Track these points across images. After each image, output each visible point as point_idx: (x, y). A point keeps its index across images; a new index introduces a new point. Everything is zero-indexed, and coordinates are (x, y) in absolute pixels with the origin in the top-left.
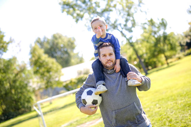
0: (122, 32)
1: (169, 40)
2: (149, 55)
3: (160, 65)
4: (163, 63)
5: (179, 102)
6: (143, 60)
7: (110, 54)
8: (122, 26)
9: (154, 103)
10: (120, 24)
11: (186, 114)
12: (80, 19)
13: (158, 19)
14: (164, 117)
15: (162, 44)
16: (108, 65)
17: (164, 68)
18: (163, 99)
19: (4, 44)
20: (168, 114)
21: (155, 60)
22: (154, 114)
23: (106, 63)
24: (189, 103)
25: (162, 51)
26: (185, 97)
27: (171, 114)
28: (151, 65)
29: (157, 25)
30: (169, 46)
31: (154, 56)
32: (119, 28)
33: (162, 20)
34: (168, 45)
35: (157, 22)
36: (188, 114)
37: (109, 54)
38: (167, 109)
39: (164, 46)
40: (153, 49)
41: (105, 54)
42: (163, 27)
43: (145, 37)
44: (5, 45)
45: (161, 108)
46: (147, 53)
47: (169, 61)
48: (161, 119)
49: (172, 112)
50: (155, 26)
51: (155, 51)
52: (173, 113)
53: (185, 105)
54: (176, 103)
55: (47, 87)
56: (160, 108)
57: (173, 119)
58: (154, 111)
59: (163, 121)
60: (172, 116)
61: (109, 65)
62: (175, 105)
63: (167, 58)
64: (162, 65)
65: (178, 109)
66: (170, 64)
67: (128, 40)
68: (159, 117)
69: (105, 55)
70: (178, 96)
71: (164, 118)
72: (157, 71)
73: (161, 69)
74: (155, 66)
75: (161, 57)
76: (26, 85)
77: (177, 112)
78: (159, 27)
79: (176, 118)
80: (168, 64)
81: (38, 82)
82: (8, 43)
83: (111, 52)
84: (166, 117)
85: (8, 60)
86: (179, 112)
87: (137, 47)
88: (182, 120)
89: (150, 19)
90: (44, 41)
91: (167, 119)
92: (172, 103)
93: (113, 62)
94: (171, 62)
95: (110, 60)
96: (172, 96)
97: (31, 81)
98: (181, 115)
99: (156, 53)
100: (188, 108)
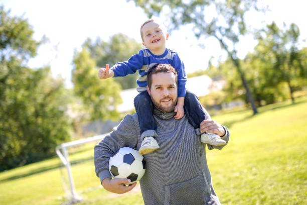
0: (221, 41)
1: (299, 61)
2: (263, 82)
3: (280, 99)
4: (286, 97)
5: (289, 168)
6: (251, 90)
7: (170, 87)
8: (223, 31)
9: (249, 166)
10: (220, 28)
11: (291, 191)
12: (156, 13)
13: (285, 25)
14: (256, 191)
15: (286, 66)
16: (163, 105)
17: (285, 106)
18: (265, 159)
19: (31, 44)
20: (264, 187)
21: (272, 90)
22: (243, 184)
23: (160, 102)
24: (303, 171)
25: (285, 78)
26: (300, 161)
27: (269, 188)
28: (264, 98)
29: (281, 34)
30: (298, 71)
31: (271, 83)
32: (218, 33)
33: (293, 25)
34: (296, 68)
35: (283, 29)
36: (295, 192)
37: (167, 86)
38: (266, 177)
39: (290, 69)
40: (271, 72)
41: (160, 86)
42: (293, 39)
43: (259, 53)
44: (33, 46)
45: (258, 176)
46: (259, 79)
47: (296, 94)
48: (249, 195)
49: (271, 185)
50: (278, 36)
51: (274, 76)
52: (273, 186)
53: (295, 176)
54: (284, 169)
55: (93, 119)
56: (255, 174)
57: (269, 197)
58: (245, 179)
59: (253, 198)
60: (269, 191)
61: (166, 105)
62: (281, 172)
63: (293, 90)
64: (284, 99)
65: (282, 180)
66: (297, 100)
67: (230, 55)
68: (249, 191)
69: (160, 88)
70: (290, 157)
71: (256, 194)
72: (274, 109)
73: (280, 108)
74: (271, 100)
75: (283, 87)
76: (62, 112)
77: (280, 185)
78: (284, 38)
79: (274, 195)
80: (293, 99)
81: (80, 110)
82: (38, 44)
83: (171, 83)
84: (259, 191)
85: (36, 70)
86: (282, 187)
87: (244, 67)
88: (282, 200)
89: (270, 23)
90: (97, 44)
91: (259, 197)
92: (277, 168)
93: (172, 100)
94: (299, 97)
95: (168, 97)
96: (280, 157)
97: (70, 106)
98: (283, 191)
99: (275, 80)
100: (298, 181)
